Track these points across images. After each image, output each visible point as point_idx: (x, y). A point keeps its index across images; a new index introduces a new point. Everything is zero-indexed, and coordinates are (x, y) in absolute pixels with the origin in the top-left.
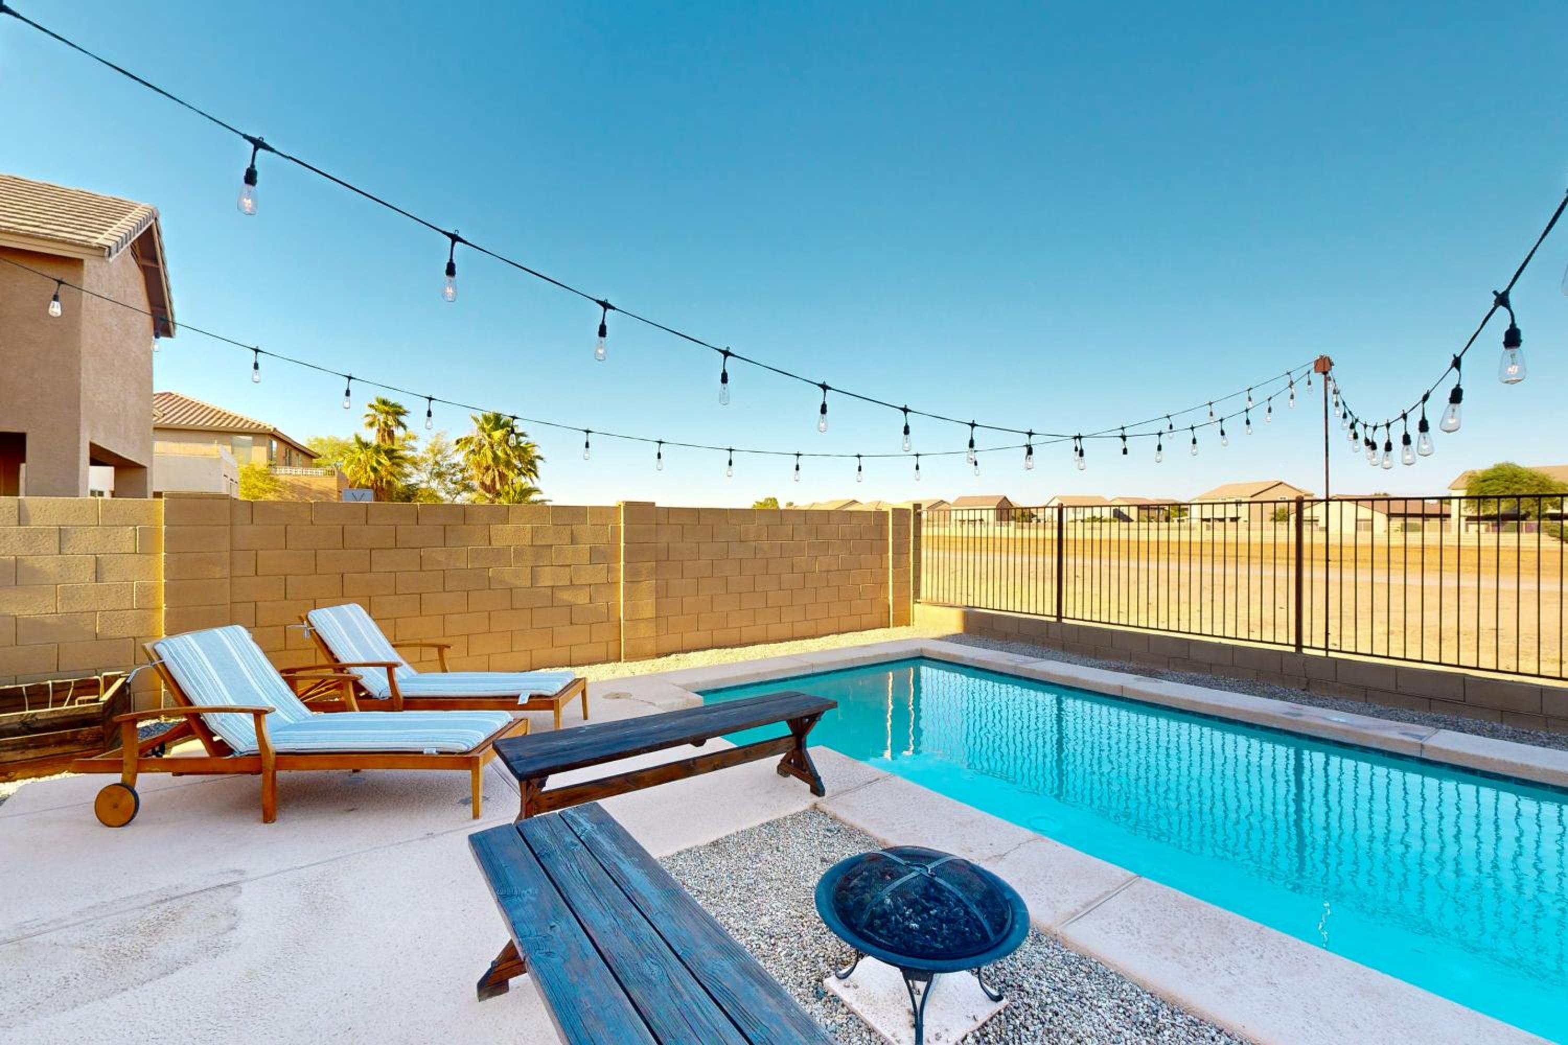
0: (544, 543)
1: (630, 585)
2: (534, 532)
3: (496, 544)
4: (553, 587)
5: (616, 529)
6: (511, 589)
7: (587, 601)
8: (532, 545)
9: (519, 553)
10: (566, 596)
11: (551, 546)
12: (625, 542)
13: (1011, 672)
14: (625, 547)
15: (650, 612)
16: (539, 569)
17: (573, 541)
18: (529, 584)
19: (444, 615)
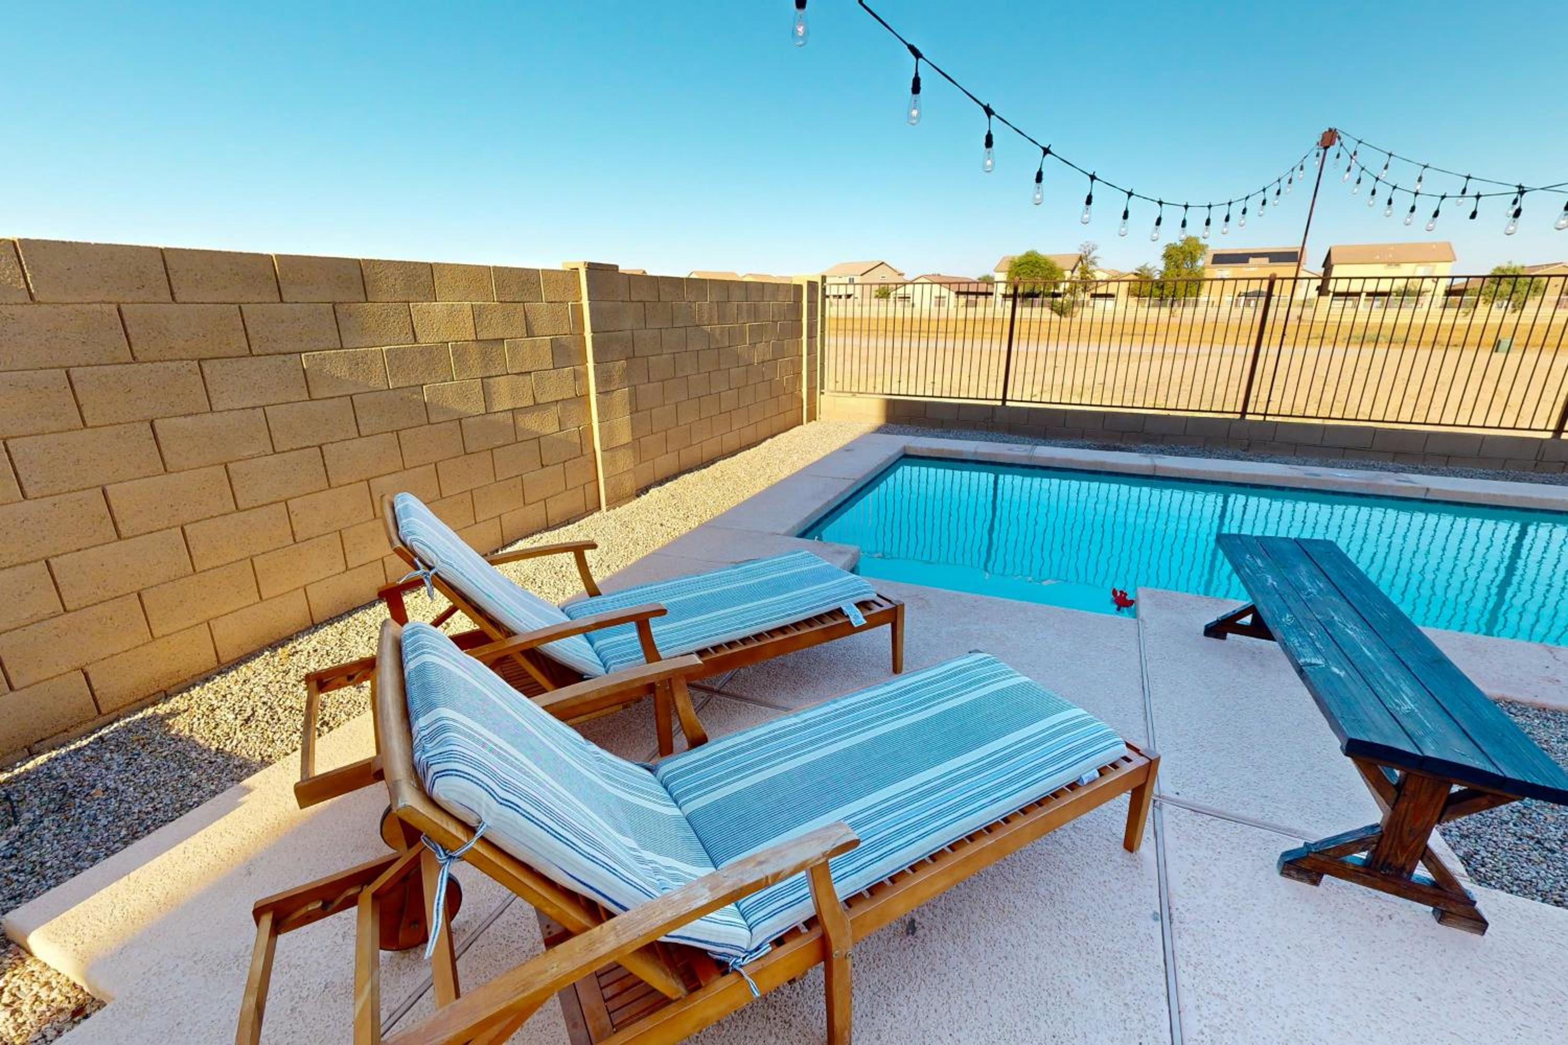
0: (491, 337)
1: (601, 396)
2: (477, 314)
3: (425, 340)
4: (513, 410)
5: (578, 309)
6: (460, 420)
7: (556, 427)
8: (477, 340)
9: (461, 354)
10: (530, 423)
11: (503, 339)
12: (593, 331)
13: (1024, 462)
14: (593, 338)
15: (625, 436)
16: (491, 380)
17: (530, 333)
18: (483, 411)
19: (368, 480)
